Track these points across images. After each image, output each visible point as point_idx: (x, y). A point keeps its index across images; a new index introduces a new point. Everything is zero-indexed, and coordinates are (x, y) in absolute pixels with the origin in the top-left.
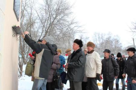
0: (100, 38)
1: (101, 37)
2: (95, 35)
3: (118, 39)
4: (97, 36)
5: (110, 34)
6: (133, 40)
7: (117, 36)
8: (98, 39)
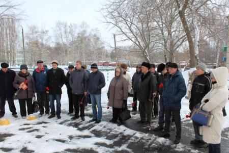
0: (68, 33)
1: (69, 30)
2: (59, 26)
3: (98, 35)
4: (63, 29)
5: (85, 26)
6: (115, 37)
7: (96, 29)
8: (63, 34)
